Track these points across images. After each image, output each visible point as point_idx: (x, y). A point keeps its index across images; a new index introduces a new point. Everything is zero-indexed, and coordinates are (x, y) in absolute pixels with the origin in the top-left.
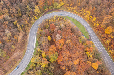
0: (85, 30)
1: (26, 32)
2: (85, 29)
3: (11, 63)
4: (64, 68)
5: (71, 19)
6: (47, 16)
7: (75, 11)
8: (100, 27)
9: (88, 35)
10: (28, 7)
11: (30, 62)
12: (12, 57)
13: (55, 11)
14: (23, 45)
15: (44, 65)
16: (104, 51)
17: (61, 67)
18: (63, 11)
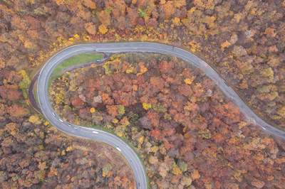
0: (89, 55)
1: (73, 141)
2: (86, 54)
3: (116, 160)
4: (135, 101)
5: (62, 67)
6: (43, 104)
7: (47, 56)
8: (92, 35)
9: (97, 55)
10: (32, 134)
11: (120, 138)
12: (111, 158)
13: (34, 88)
14: (94, 145)
15: (128, 123)
16: (126, 46)
17: (133, 103)
18: (38, 75)
